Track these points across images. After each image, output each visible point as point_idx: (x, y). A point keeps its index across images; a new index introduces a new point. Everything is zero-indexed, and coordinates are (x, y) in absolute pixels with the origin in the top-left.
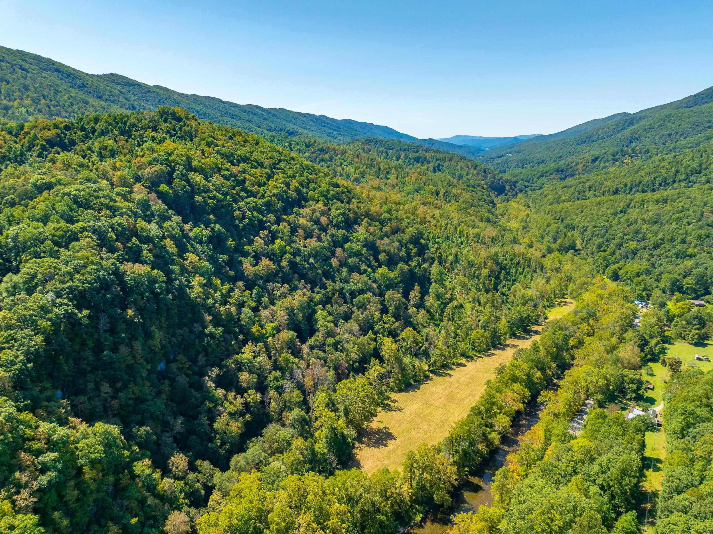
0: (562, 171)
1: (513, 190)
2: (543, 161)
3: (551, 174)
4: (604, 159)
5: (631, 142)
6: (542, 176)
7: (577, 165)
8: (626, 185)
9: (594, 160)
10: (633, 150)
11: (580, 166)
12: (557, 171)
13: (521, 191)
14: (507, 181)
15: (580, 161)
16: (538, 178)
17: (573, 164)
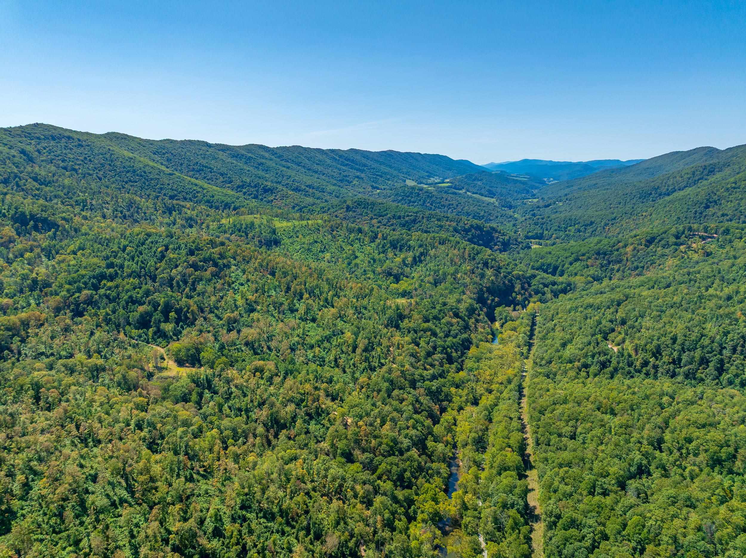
0: (605, 254)
1: (526, 290)
2: (592, 223)
3: (589, 258)
4: (663, 242)
5: (707, 207)
6: (577, 260)
7: (625, 246)
8: (674, 340)
9: (650, 241)
10: (706, 230)
11: (629, 249)
12: (598, 253)
13: (537, 292)
14: (518, 277)
15: (631, 240)
16: (571, 264)
17: (621, 244)
